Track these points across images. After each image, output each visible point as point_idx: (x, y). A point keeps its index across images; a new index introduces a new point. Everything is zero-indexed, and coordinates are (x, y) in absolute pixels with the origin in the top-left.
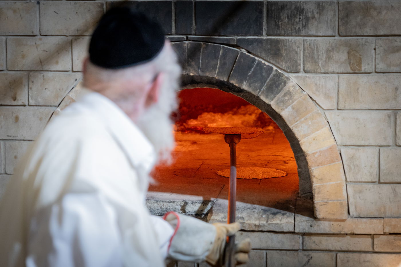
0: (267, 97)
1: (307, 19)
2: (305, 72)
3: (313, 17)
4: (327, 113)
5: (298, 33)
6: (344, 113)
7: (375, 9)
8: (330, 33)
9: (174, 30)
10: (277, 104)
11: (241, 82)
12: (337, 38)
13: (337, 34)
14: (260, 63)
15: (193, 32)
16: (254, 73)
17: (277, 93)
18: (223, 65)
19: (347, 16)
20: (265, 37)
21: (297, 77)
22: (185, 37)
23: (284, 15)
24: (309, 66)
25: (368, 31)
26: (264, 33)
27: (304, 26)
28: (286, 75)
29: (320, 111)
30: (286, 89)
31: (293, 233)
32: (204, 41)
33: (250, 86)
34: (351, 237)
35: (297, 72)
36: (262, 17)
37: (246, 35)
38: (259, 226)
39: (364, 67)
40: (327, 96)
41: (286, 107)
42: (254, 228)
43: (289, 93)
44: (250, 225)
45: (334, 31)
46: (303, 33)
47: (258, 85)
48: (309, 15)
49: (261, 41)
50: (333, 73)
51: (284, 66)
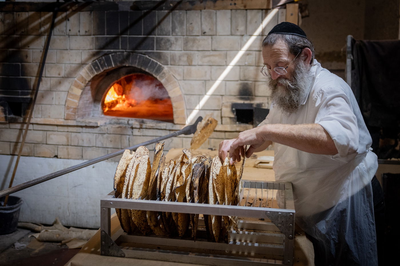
0: (155, 74)
1: (171, 44)
2: (171, 65)
3: (174, 43)
4: (179, 81)
5: (168, 49)
6: (186, 82)
7: (197, 40)
8: (180, 49)
9: (120, 47)
10: (160, 77)
11: (145, 68)
12: (183, 51)
13: (183, 49)
14: (153, 61)
15: (128, 48)
16: (151, 65)
17: (160, 73)
18: (139, 62)
19: (187, 42)
20: (155, 51)
21: (167, 67)
22: (124, 51)
23: (162, 42)
24: (172, 63)
25: (195, 49)
26: (155, 49)
27: (170, 47)
28: (163, 66)
29: (176, 80)
30: (163, 71)
31: (165, 130)
32: (132, 52)
33: (149, 70)
35: (167, 65)
36: (154, 43)
37: (148, 50)
38: (152, 127)
39: (194, 63)
40: (179, 75)
41: (163, 79)
42: (151, 128)
43: (164, 73)
44: (149, 126)
45: (182, 49)
46: (170, 49)
47: (152, 70)
48: (172, 42)
49: (153, 53)
50: (181, 65)
51: (162, 62)
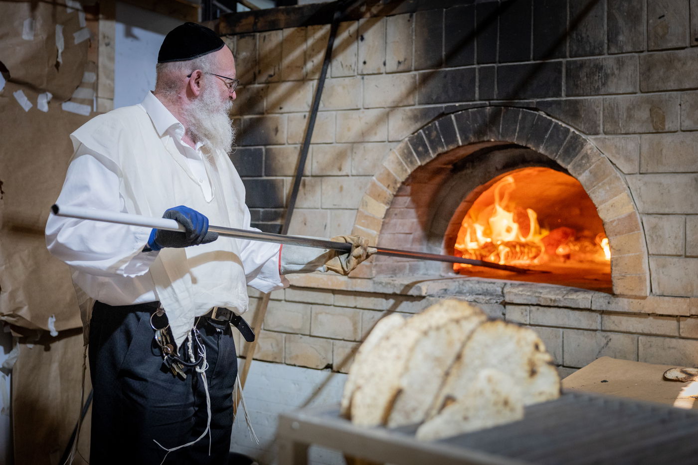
0: (563, 161)
1: (607, 76)
2: (605, 133)
3: (613, 74)
4: (627, 177)
5: (597, 92)
6: (647, 178)
7: (679, 60)
8: (630, 90)
9: (477, 96)
10: (574, 168)
11: (538, 146)
12: (639, 95)
13: (638, 90)
14: (556, 124)
15: (495, 97)
16: (551, 135)
17: (574, 156)
18: (522, 129)
19: (649, 70)
20: (564, 99)
21: (595, 139)
22: (487, 102)
23: (582, 74)
24: (609, 127)
25: (672, 85)
26: (563, 94)
27: (604, 84)
28: (584, 136)
29: (619, 174)
30: (584, 151)
31: (590, 310)
32: (506, 106)
33: (546, 149)
34: (654, 318)
35: (597, 133)
36: (560, 78)
37: (545, 97)
38: (555, 301)
39: (668, 126)
40: (628, 159)
41: (584, 171)
42: (549, 303)
43: (586, 156)
44: (546, 299)
45: (635, 87)
46: (602, 91)
47: (554, 148)
48: (609, 71)
49: (559, 103)
50: (634, 133)
51: (582, 128)
